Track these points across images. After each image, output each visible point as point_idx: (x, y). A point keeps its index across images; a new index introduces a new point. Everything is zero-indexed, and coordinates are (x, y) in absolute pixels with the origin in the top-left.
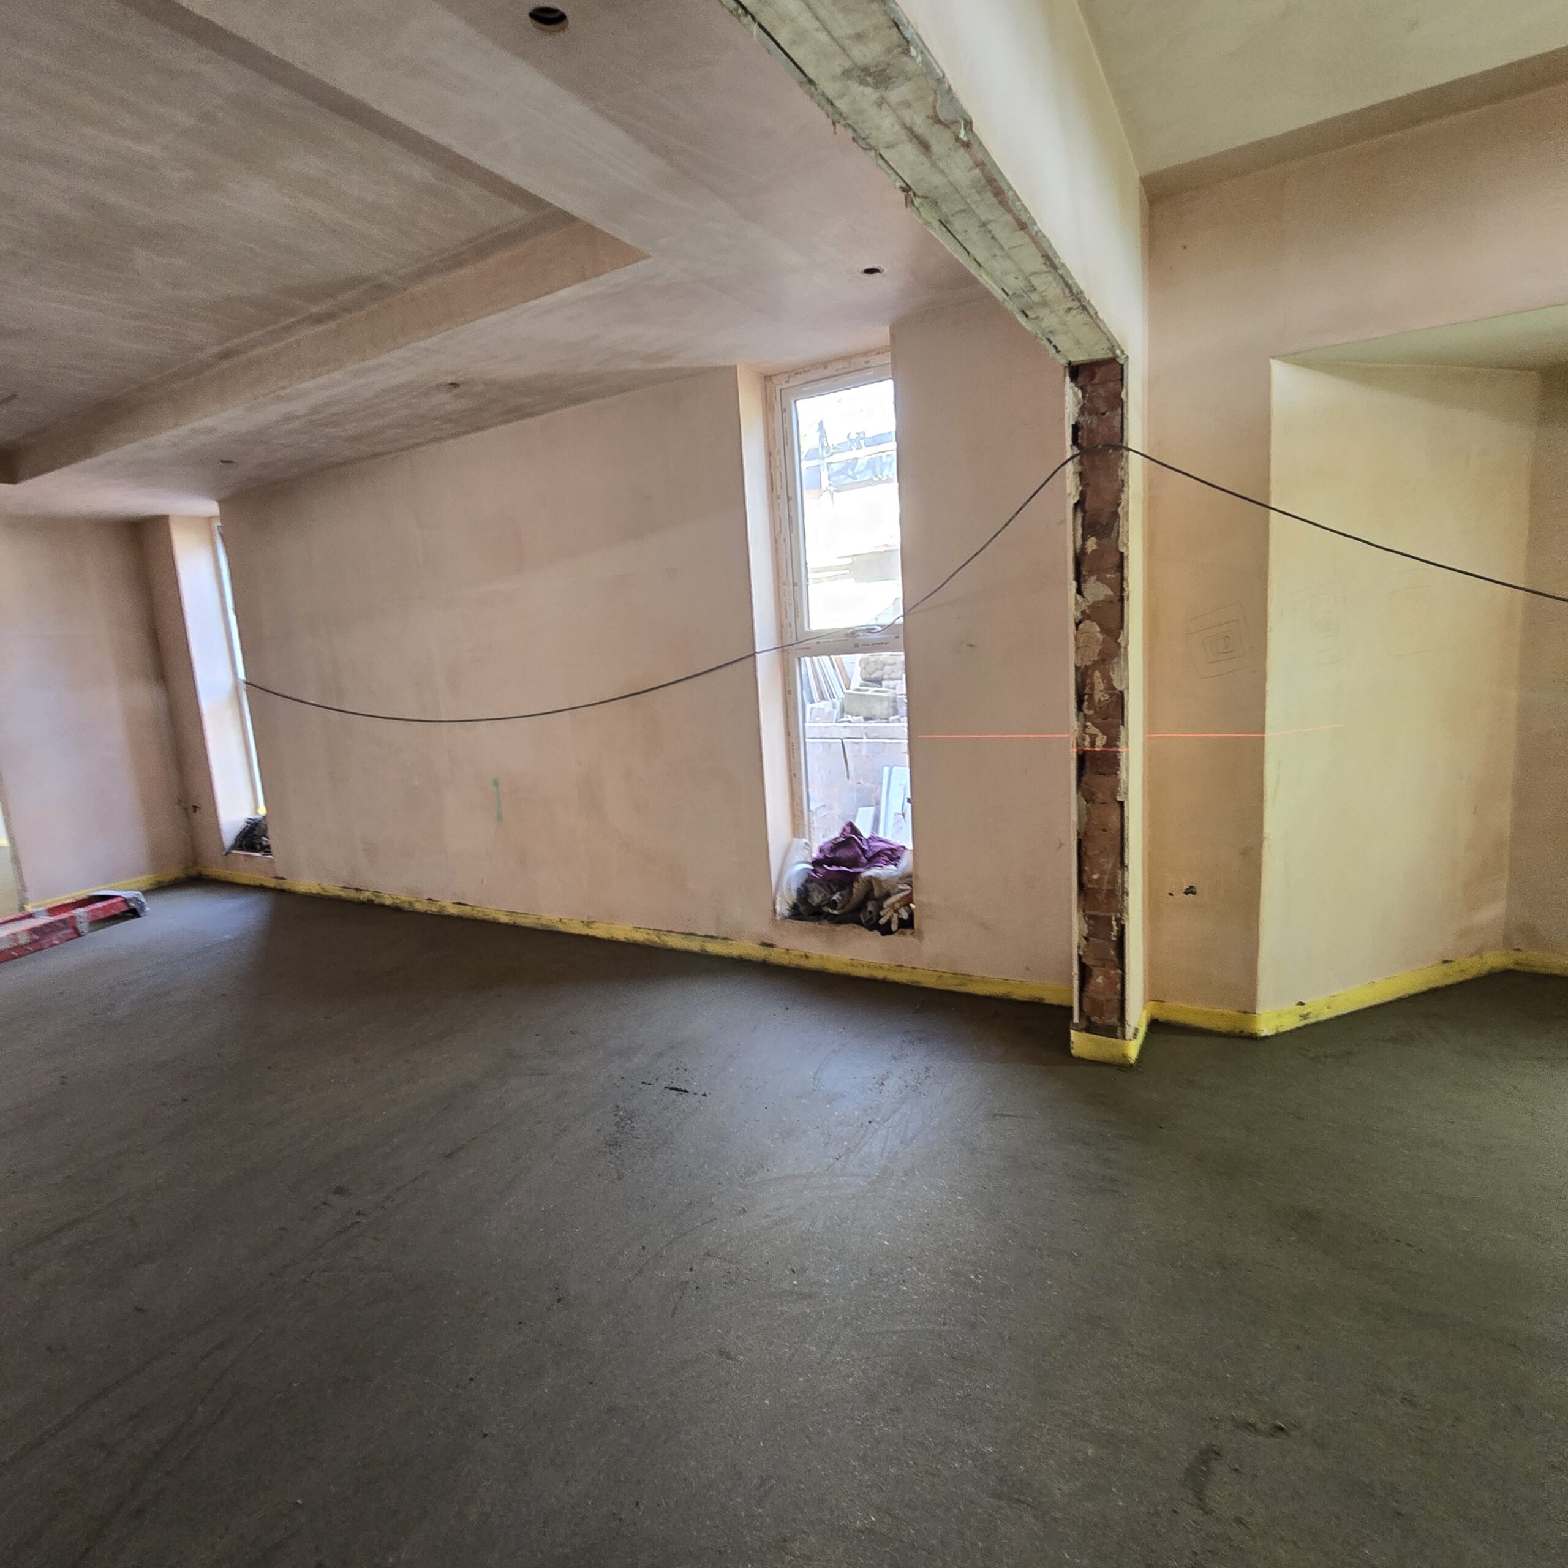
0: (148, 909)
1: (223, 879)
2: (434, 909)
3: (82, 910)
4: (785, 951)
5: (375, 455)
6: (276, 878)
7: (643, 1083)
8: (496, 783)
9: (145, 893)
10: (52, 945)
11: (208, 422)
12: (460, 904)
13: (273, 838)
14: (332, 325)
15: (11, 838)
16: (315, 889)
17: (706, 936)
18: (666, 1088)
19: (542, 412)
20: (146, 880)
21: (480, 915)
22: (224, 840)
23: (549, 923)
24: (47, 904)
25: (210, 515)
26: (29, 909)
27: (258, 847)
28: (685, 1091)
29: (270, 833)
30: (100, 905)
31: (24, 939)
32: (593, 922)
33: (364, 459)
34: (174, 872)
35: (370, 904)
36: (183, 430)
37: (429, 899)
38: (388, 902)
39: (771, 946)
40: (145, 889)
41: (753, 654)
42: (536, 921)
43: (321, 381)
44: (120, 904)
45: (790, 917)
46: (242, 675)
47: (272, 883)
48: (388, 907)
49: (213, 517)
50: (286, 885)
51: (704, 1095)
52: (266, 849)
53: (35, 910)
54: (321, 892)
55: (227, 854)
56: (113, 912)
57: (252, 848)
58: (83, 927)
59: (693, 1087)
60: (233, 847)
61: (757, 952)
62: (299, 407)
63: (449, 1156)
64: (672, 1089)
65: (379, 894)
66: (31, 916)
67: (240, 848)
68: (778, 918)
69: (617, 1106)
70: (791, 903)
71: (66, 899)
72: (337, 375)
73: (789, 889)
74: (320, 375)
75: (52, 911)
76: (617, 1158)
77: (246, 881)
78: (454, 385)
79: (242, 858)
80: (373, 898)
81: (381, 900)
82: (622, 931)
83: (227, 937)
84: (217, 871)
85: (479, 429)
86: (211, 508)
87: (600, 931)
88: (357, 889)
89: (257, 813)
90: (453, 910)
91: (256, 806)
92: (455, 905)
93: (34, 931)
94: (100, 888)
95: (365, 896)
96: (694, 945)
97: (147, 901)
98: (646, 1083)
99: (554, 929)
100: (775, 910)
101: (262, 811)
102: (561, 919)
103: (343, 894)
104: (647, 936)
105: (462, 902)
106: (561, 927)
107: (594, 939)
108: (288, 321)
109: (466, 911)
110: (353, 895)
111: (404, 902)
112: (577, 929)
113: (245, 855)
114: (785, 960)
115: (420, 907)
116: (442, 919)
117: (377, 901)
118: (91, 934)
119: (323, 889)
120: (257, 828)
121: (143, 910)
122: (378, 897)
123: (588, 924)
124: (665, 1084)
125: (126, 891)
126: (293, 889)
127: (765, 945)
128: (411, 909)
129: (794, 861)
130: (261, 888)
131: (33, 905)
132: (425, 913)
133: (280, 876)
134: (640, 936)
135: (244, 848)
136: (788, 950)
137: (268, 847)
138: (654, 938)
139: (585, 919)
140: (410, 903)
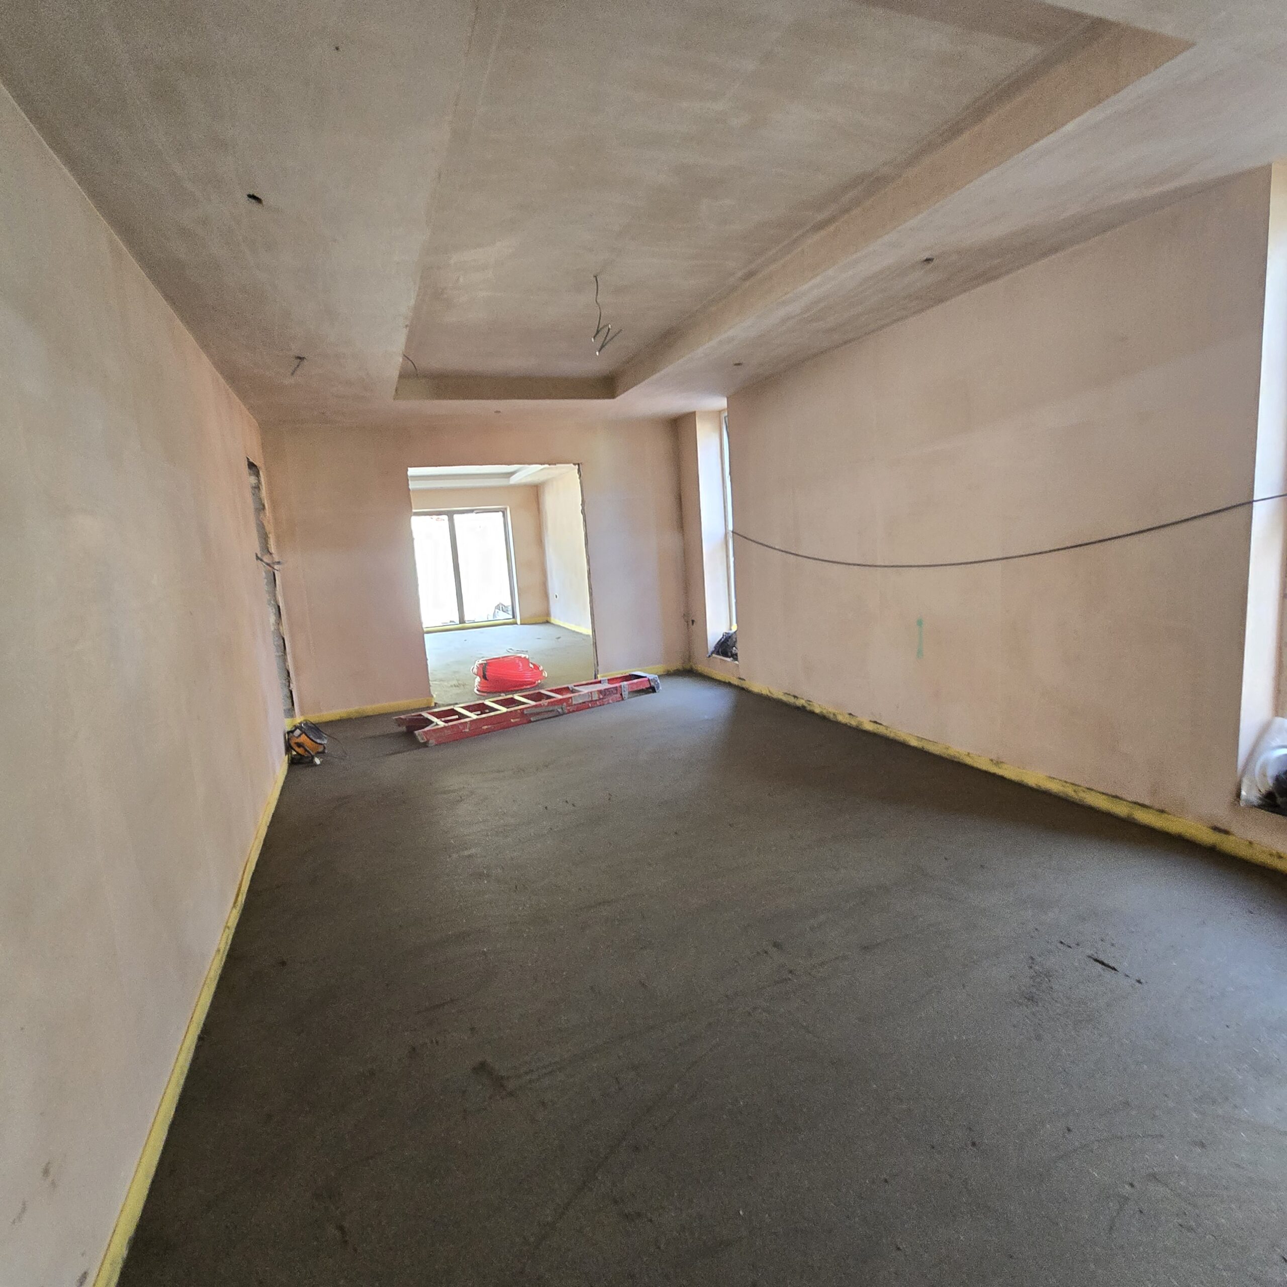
0: (661, 688)
1: (705, 674)
2: (854, 723)
3: (625, 683)
4: (1248, 843)
5: (845, 343)
6: (740, 678)
7: (1061, 943)
8: (920, 623)
9: (659, 676)
10: (609, 703)
11: (731, 333)
12: (875, 722)
13: (739, 649)
14: (832, 228)
15: (594, 631)
16: (765, 692)
17: (1135, 803)
18: (1089, 957)
19: (1008, 272)
20: (661, 668)
21: (892, 735)
22: (709, 647)
23: (957, 755)
24: (609, 676)
25: (721, 409)
26: (599, 678)
27: (730, 654)
28: (1114, 969)
29: (738, 645)
30: (635, 681)
31: (595, 697)
32: (1003, 762)
33: (837, 347)
34: (677, 665)
35: (802, 709)
36: (713, 343)
37: (850, 714)
38: (817, 710)
39: (1226, 832)
40: (660, 674)
41: (1251, 502)
42: (944, 751)
43: (818, 279)
44: (645, 682)
45: (1260, 807)
46: (730, 528)
47: (735, 682)
48: (817, 715)
49: (723, 410)
50: (745, 685)
51: (1139, 982)
52: (735, 657)
53: (602, 679)
54: (769, 694)
55: (710, 656)
56: (642, 687)
57: (725, 654)
58: (625, 694)
59: (1123, 965)
60: (712, 653)
61: (1206, 837)
62: (795, 308)
63: (866, 948)
64: (1096, 960)
65: (811, 703)
66: (600, 682)
67: (718, 653)
68: (1242, 804)
69: (1032, 958)
70: (1263, 791)
71: (617, 674)
72: (830, 272)
73: (1265, 775)
74: (817, 275)
75: (610, 681)
76: (1034, 1014)
77: (719, 677)
78: (928, 260)
79: (719, 661)
80: (806, 705)
81: (811, 708)
82: (1034, 777)
83: (706, 717)
84: (701, 668)
85: (941, 301)
86: (722, 403)
87: (1009, 772)
88: (795, 697)
89: (731, 629)
90: (869, 727)
91: (731, 625)
92: (871, 723)
93: (600, 692)
94: (634, 669)
95: (800, 702)
96: (1121, 810)
97: (661, 682)
98: (1064, 944)
99: (961, 761)
100: (1238, 795)
101: (734, 628)
102: (969, 754)
103: (785, 698)
104: (1061, 788)
105: (878, 721)
106: (968, 761)
107: (1002, 778)
108: (800, 232)
109: (881, 730)
110: (791, 700)
111: (830, 713)
112: (983, 764)
113: (721, 659)
114: (1244, 852)
115: (841, 718)
116: (858, 732)
117: (808, 708)
118: (629, 700)
119: (770, 691)
120: (730, 640)
121: (658, 687)
122: (809, 705)
123: (998, 763)
124: (1089, 952)
125: (649, 674)
126: (750, 689)
127: (1216, 829)
128: (835, 720)
129: (1274, 744)
130: (729, 684)
131: (602, 675)
132: (845, 725)
133: (742, 677)
134: (1054, 787)
135: (720, 653)
136: (1251, 843)
137: (736, 655)
138: (1070, 791)
139: (993, 757)
140: (834, 714)
